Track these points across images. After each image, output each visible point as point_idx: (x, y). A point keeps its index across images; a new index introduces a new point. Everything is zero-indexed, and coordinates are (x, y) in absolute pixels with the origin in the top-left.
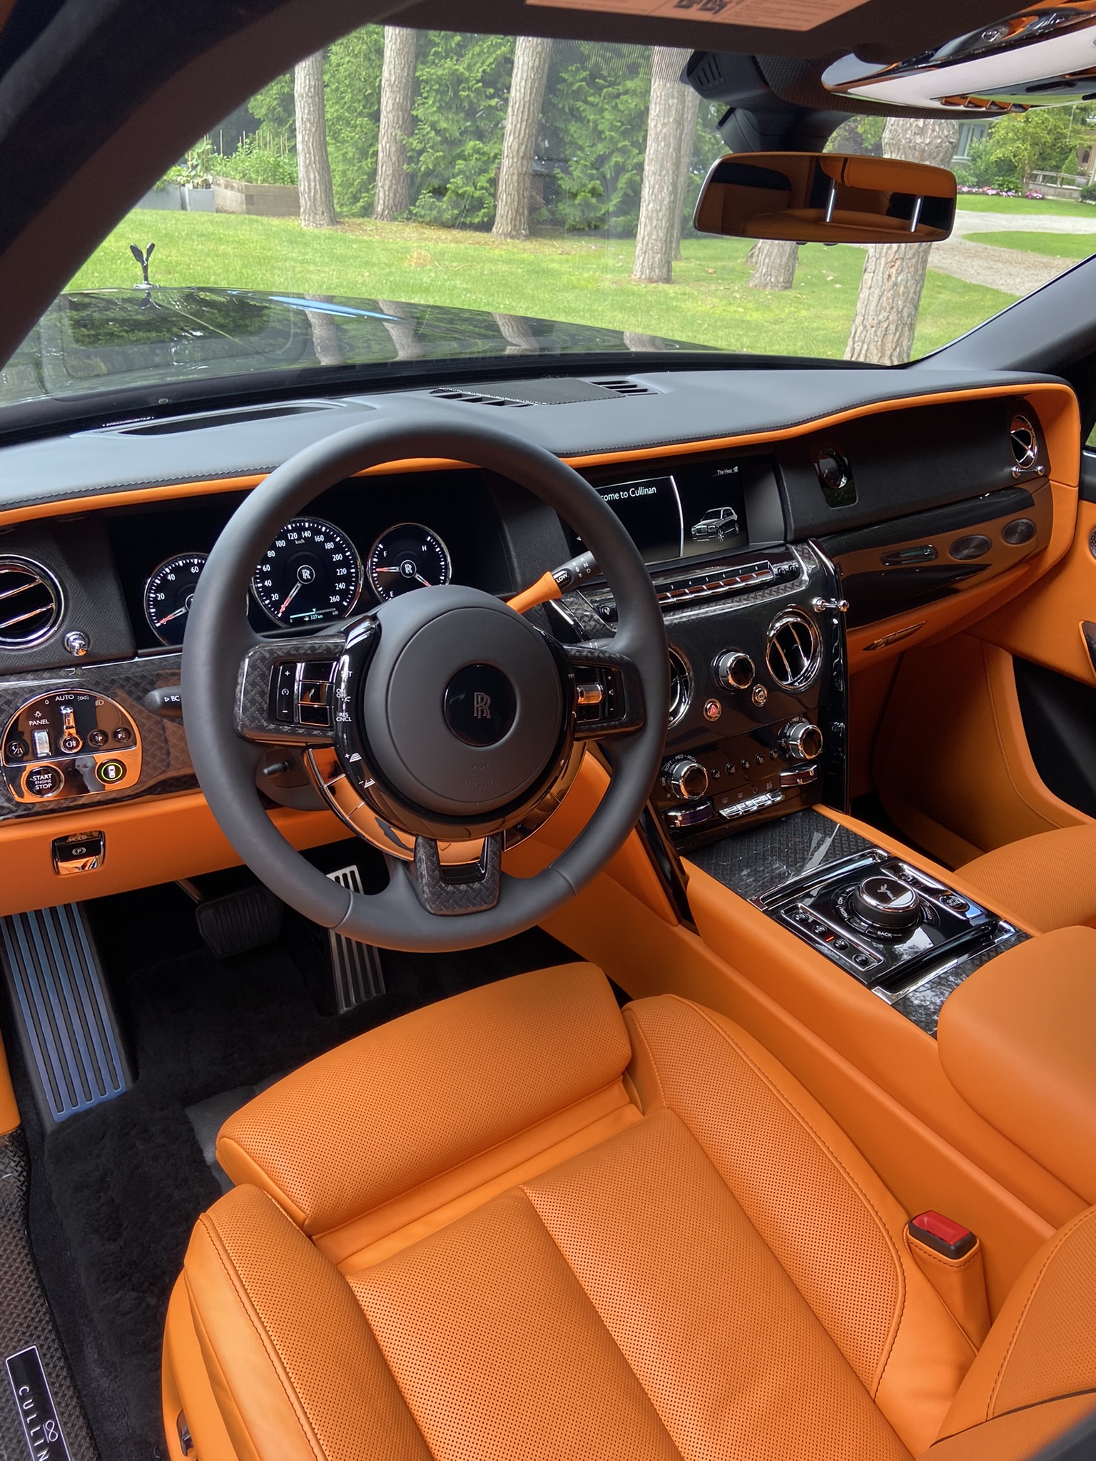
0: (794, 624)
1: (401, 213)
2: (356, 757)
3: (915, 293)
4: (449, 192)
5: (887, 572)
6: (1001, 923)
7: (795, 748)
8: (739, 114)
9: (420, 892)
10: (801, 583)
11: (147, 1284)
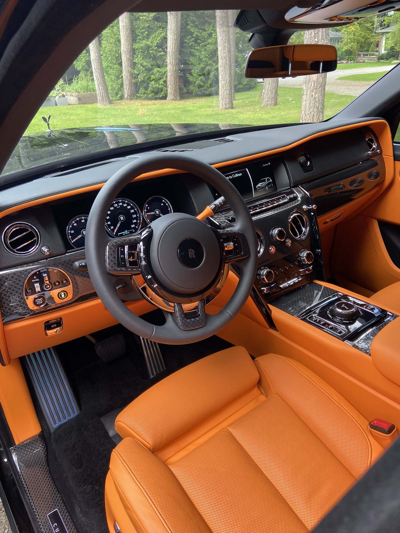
0: (297, 216)
1: (134, 97)
2: (150, 277)
3: (322, 100)
4: (150, 87)
5: (327, 195)
6: (388, 313)
7: (304, 260)
8: (256, 36)
9: (178, 323)
10: (298, 201)
11: (94, 482)
